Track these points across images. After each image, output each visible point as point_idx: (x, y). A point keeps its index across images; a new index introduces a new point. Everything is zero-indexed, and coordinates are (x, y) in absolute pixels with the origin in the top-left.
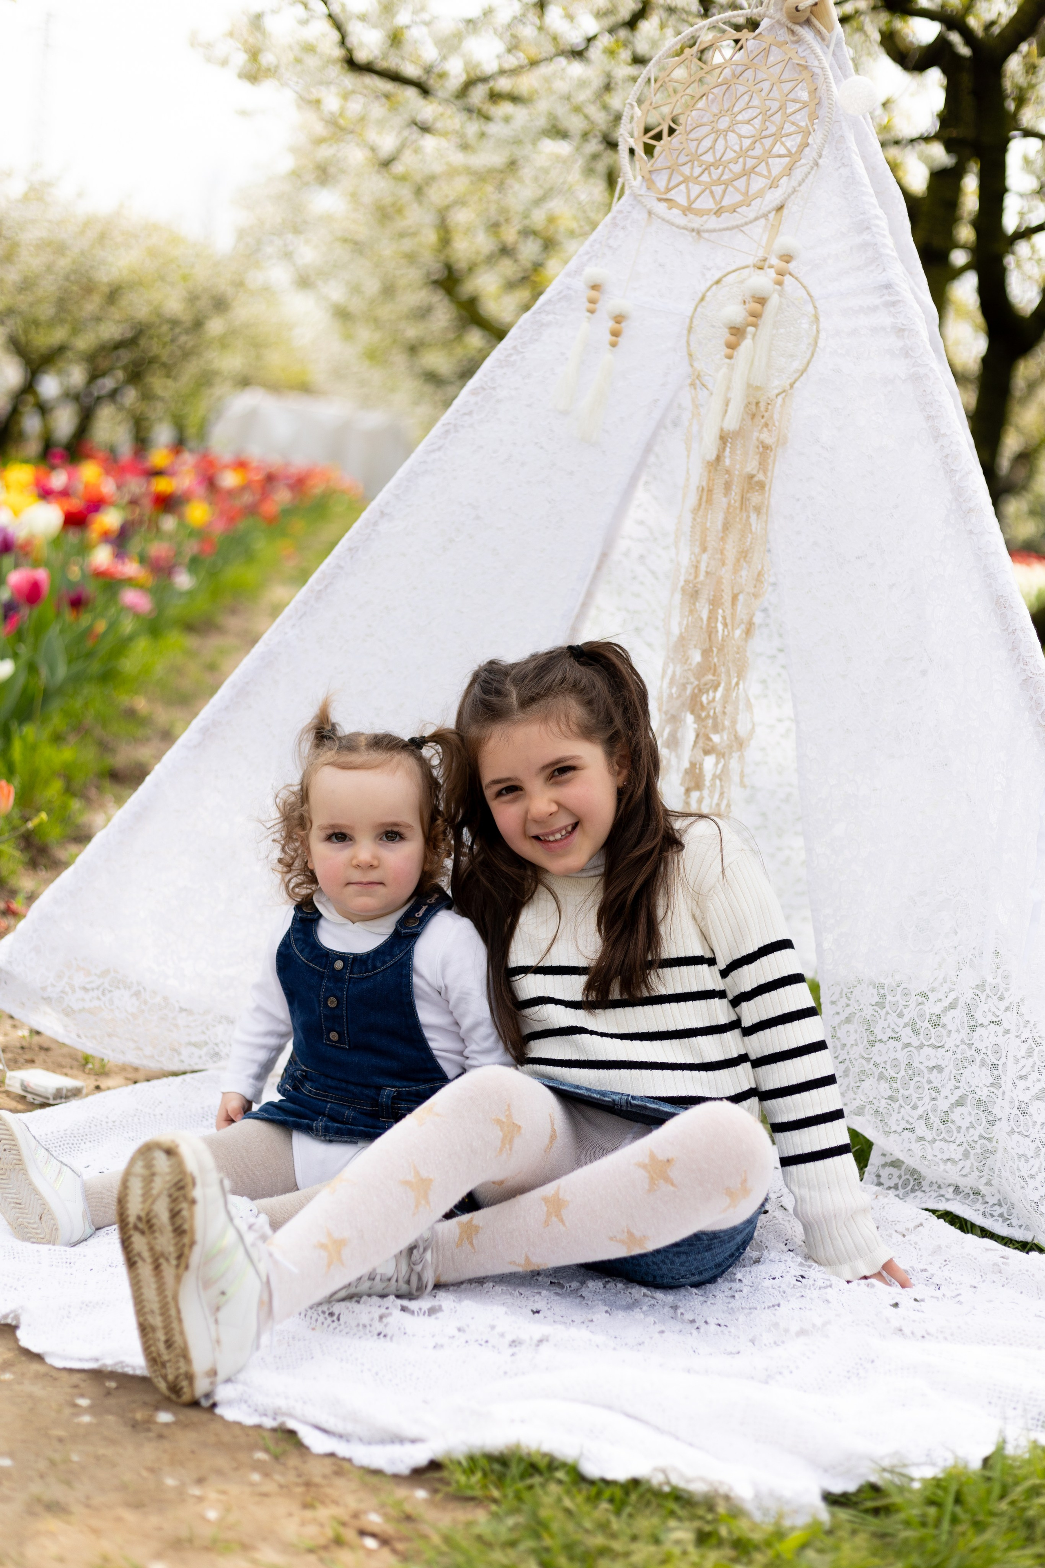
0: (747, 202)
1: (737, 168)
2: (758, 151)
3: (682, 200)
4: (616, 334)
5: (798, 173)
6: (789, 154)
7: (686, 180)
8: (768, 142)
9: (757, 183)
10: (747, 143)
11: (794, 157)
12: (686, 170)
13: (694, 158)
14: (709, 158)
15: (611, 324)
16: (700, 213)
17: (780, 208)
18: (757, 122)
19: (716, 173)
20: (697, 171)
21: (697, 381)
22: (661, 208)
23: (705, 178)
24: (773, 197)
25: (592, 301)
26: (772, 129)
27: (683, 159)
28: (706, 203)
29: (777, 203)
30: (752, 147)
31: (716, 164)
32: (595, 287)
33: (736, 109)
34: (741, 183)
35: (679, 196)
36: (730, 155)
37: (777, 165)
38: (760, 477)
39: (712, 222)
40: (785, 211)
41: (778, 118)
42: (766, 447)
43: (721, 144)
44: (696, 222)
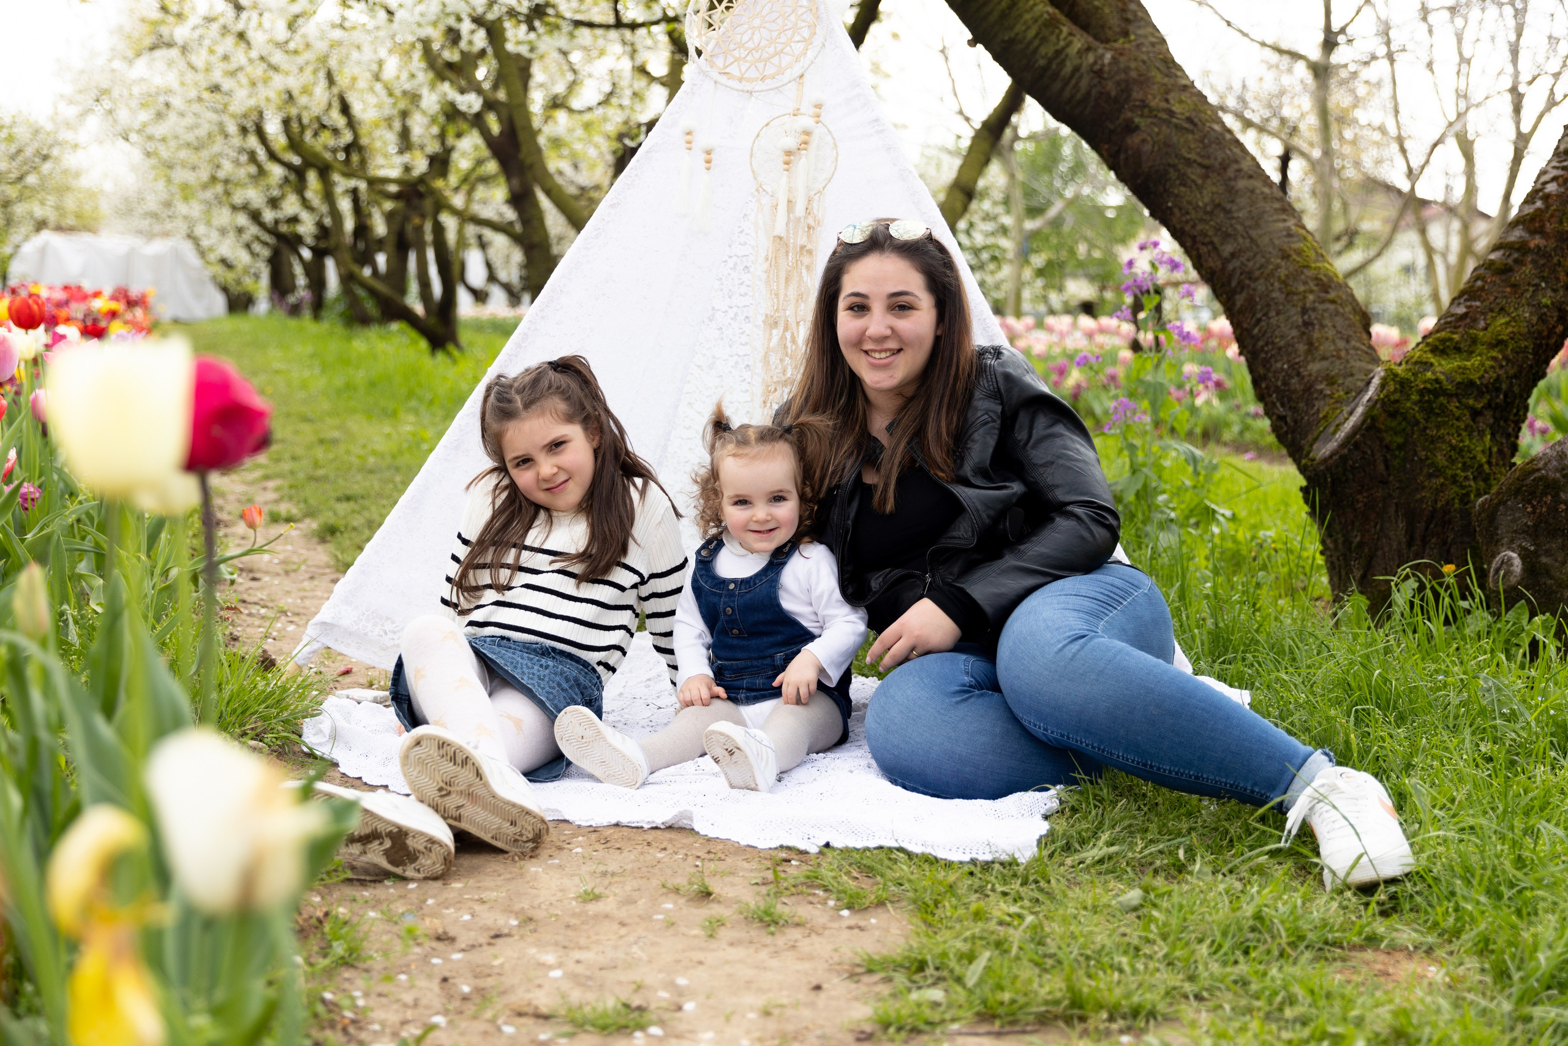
0: (781, 71)
1: (771, 50)
2: (783, 39)
3: (737, 73)
4: (708, 162)
5: (810, 54)
6: (805, 40)
7: (737, 60)
8: (789, 33)
9: (786, 60)
10: (775, 34)
11: (807, 42)
12: (736, 53)
13: (741, 45)
14: (750, 45)
15: (704, 156)
16: (749, 80)
17: (801, 76)
18: (780, 21)
19: (757, 55)
20: (743, 53)
21: (760, 188)
22: (723, 79)
23: (749, 58)
24: (797, 70)
25: (689, 142)
26: (790, 25)
27: (732, 46)
28: (752, 74)
29: (799, 73)
30: (779, 36)
31: (756, 49)
32: (689, 133)
33: (764, 13)
34: (775, 60)
35: (734, 70)
36: (764, 43)
37: (798, 48)
38: (809, 247)
39: (759, 86)
40: (805, 79)
41: (793, 18)
42: (809, 228)
43: (756, 38)
44: (748, 86)
